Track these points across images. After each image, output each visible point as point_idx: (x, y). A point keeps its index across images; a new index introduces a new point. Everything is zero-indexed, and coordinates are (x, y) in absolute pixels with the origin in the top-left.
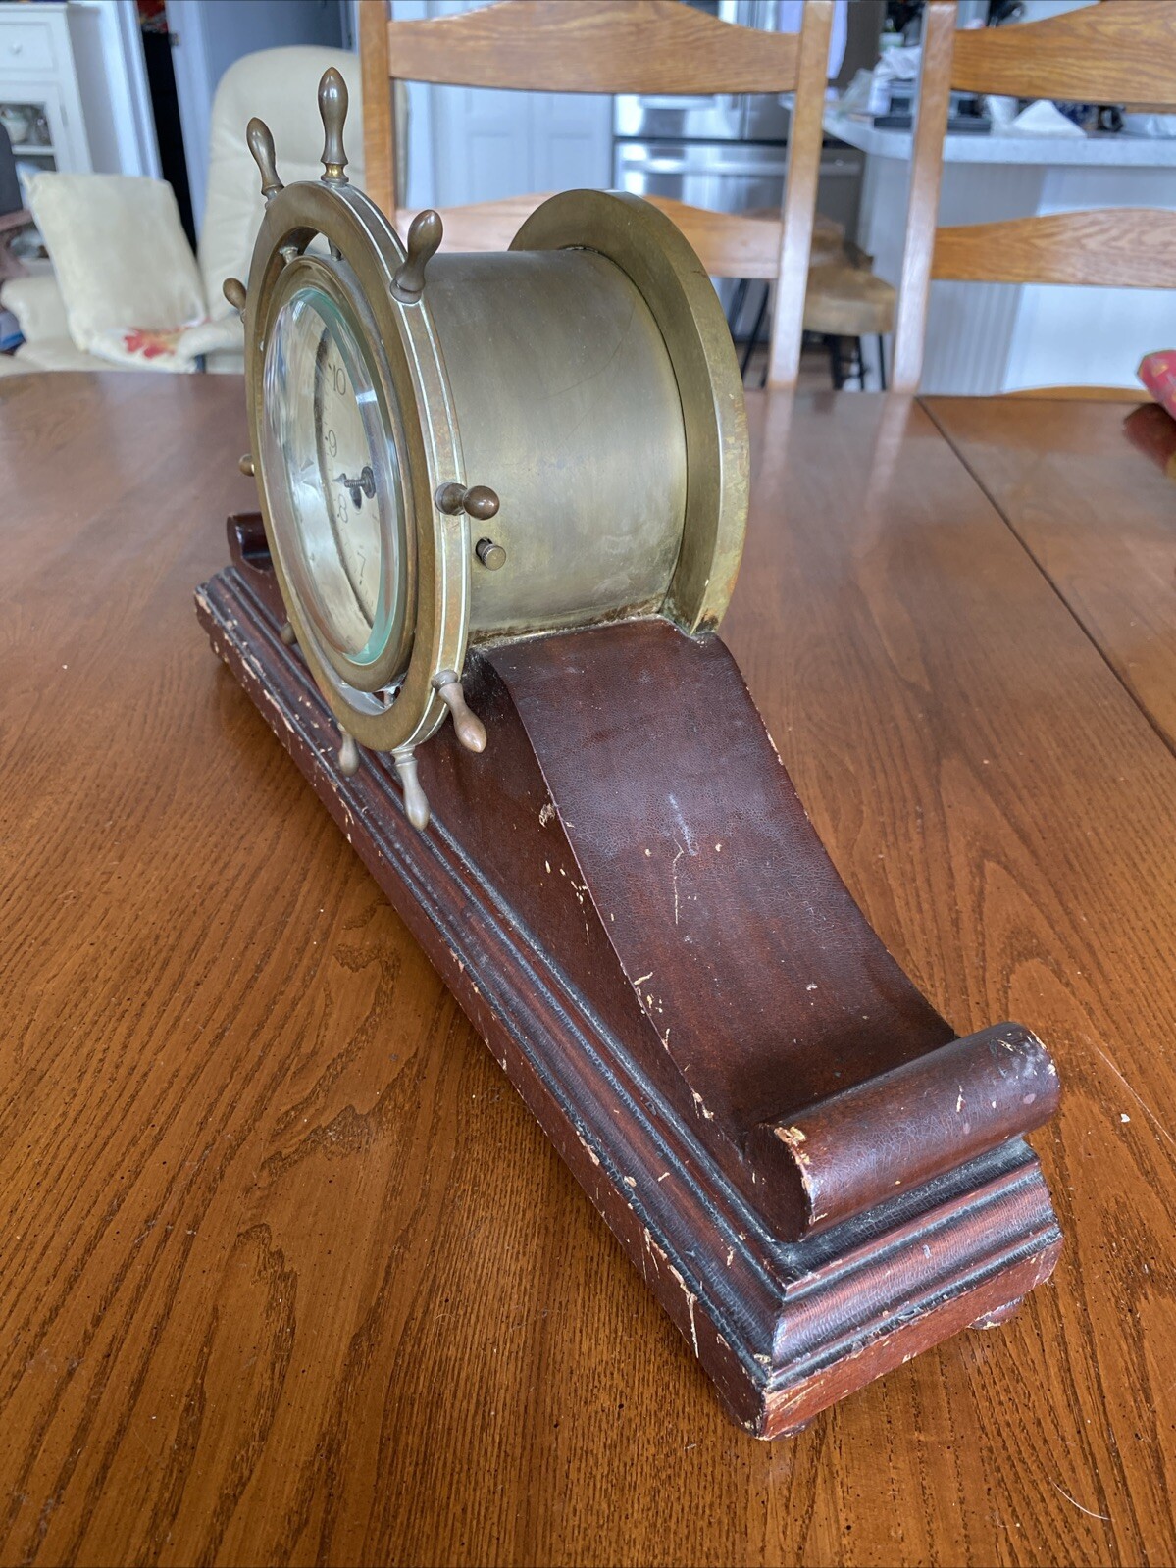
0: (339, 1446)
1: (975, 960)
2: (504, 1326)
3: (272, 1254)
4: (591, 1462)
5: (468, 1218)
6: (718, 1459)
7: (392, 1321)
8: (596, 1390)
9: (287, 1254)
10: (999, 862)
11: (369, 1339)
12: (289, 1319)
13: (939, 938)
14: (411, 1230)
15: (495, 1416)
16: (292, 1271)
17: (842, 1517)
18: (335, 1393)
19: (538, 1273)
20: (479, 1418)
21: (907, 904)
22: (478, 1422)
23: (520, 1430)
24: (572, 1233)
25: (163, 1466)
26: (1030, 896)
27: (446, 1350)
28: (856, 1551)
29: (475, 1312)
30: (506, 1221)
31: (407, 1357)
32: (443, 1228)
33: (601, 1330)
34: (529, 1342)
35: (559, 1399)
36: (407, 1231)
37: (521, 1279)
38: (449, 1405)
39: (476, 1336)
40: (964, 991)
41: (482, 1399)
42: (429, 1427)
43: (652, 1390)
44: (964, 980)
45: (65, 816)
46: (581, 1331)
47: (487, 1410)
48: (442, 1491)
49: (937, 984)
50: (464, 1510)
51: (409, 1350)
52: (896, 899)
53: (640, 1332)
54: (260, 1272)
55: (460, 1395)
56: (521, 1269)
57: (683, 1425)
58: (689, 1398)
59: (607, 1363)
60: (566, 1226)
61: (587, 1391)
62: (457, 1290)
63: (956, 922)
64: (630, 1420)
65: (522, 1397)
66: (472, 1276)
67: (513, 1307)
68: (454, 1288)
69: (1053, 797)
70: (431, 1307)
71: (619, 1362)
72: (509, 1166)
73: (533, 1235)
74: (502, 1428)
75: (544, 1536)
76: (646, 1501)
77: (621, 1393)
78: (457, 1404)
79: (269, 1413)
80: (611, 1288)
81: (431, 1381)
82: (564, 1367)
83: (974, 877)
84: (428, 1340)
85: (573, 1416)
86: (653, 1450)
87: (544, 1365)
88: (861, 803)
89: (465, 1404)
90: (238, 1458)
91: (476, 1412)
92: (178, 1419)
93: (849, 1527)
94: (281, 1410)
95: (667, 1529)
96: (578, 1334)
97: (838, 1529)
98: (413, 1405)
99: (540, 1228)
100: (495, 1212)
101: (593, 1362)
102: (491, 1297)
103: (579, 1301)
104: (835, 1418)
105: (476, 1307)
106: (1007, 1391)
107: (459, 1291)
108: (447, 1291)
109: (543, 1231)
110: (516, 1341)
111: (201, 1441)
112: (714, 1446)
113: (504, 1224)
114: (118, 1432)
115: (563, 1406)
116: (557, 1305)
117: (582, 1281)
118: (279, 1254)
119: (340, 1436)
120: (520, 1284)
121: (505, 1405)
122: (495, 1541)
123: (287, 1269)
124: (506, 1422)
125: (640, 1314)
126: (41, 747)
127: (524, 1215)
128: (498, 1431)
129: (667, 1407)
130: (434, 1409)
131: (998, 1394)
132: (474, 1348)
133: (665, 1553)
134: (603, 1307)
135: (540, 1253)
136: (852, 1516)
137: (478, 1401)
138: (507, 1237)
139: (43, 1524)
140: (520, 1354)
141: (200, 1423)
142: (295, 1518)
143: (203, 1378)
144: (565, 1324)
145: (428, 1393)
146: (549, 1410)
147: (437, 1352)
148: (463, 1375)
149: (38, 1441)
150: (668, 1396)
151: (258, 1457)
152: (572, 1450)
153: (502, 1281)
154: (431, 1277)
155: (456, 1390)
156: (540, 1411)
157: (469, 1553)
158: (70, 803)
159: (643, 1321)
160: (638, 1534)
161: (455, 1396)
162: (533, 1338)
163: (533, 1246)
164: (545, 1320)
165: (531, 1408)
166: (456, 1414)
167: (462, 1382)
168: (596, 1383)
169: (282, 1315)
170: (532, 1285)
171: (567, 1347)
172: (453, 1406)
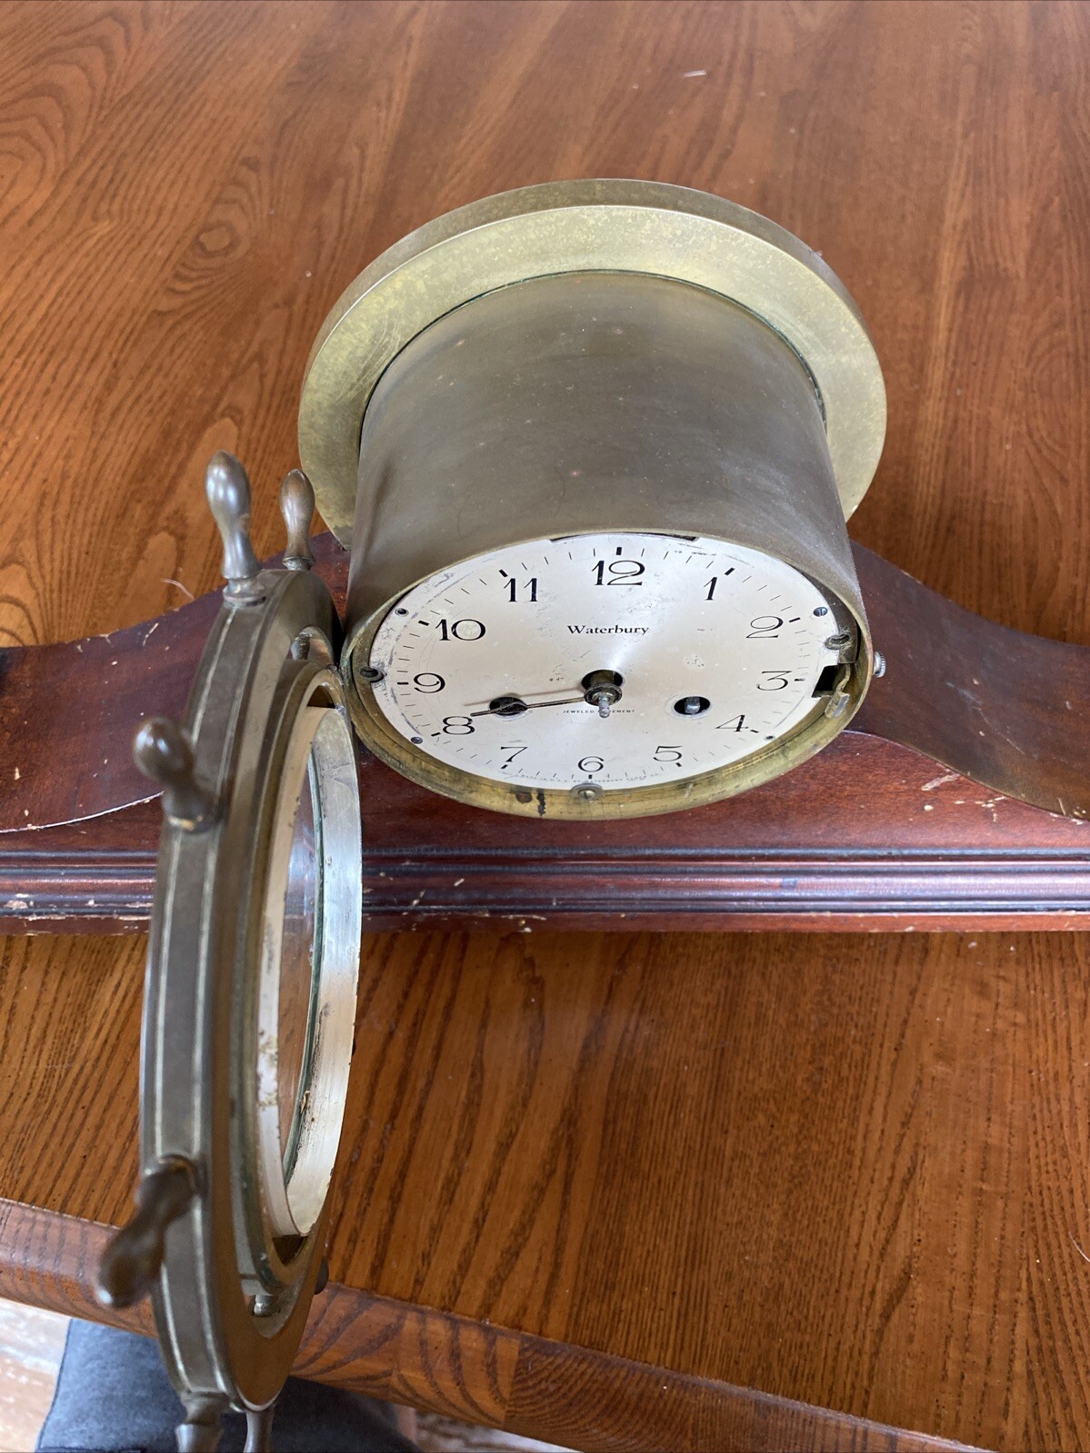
0: (576, 1121)
2: (693, 1049)
3: (525, 960)
4: (748, 1162)
6: (836, 1176)
7: (613, 1032)
8: (756, 1110)
9: (537, 963)
11: (596, 1042)
12: (539, 1016)
14: (627, 956)
15: (684, 1118)
16: (541, 976)
17: (916, 1232)
18: (573, 1080)
19: (720, 1009)
20: (672, 1116)
22: (672, 1121)
23: (700, 1131)
24: (749, 979)
25: (459, 1114)
27: (651, 1060)
28: (922, 1257)
29: (673, 1033)
31: (623, 1061)
33: (764, 1064)
34: (711, 1065)
35: (729, 1113)
37: (708, 1011)
38: (651, 1104)
39: (673, 1053)
41: (675, 1103)
42: (637, 1118)
43: (796, 1118)
46: (749, 1062)
47: (678, 1111)
48: (645, 1166)
50: (659, 1181)
51: (624, 1055)
53: (792, 1071)
54: (517, 974)
55: (659, 1097)
56: (709, 1003)
57: (815, 1147)
59: (766, 1091)
60: (745, 971)
61: (750, 1110)
64: (778, 1137)
65: (703, 1107)
66: (671, 1003)
67: (701, 1034)
68: (658, 1010)
71: (774, 1091)
73: (719, 975)
74: (688, 1127)
75: (712, 1209)
76: (783, 1197)
77: (774, 1116)
78: (657, 1104)
79: (528, 1088)
80: (774, 1031)
81: (639, 1083)
82: (735, 1089)
84: (638, 1050)
85: (738, 1127)
86: (791, 1162)
87: (720, 1084)
88: (1060, 558)
89: (663, 1104)
90: (509, 1118)
91: (670, 1113)
92: (466, 1082)
93: (919, 1241)
94: (536, 1087)
95: (795, 1219)
96: (746, 1065)
97: (912, 1240)
98: (626, 1100)
99: (724, 970)
101: (756, 1089)
102: (685, 1023)
103: (750, 1038)
104: (924, 1161)
105: (674, 1028)
106: (1055, 1163)
107: (662, 1014)
109: (727, 974)
110: (701, 1061)
111: (483, 1101)
112: (835, 1167)
114: (428, 1084)
115: (731, 1119)
116: (733, 1039)
117: (753, 1021)
118: (531, 960)
119: (577, 1113)
120: (707, 1016)
121: (691, 1111)
122: (678, 1207)
123: (537, 974)
124: (691, 1124)
125: (794, 1057)
128: (685, 1129)
129: (804, 1132)
130: (641, 1105)
131: (1047, 1164)
132: (671, 1063)
133: (792, 1234)
134: (767, 1045)
135: (723, 993)
136: (923, 1233)
137: (672, 1105)
139: (385, 1142)
140: (704, 1073)
141: (482, 1087)
142: (548, 1167)
143: (481, 1054)
144: (738, 1054)
145: (638, 1092)
146: (722, 1119)
147: (644, 1061)
148: (662, 1083)
151: (522, 1119)
152: (735, 1152)
153: (694, 1011)
155: (657, 1094)
156: (716, 1118)
157: (661, 1211)
160: (775, 1219)
161: (656, 1098)
162: (714, 1062)
163: (718, 985)
164: (723, 1049)
165: (709, 1116)
166: (656, 1111)
167: (661, 1088)
168: (757, 1105)
169: (535, 1012)
170: (716, 1018)
171: (737, 1074)
172: (654, 1105)
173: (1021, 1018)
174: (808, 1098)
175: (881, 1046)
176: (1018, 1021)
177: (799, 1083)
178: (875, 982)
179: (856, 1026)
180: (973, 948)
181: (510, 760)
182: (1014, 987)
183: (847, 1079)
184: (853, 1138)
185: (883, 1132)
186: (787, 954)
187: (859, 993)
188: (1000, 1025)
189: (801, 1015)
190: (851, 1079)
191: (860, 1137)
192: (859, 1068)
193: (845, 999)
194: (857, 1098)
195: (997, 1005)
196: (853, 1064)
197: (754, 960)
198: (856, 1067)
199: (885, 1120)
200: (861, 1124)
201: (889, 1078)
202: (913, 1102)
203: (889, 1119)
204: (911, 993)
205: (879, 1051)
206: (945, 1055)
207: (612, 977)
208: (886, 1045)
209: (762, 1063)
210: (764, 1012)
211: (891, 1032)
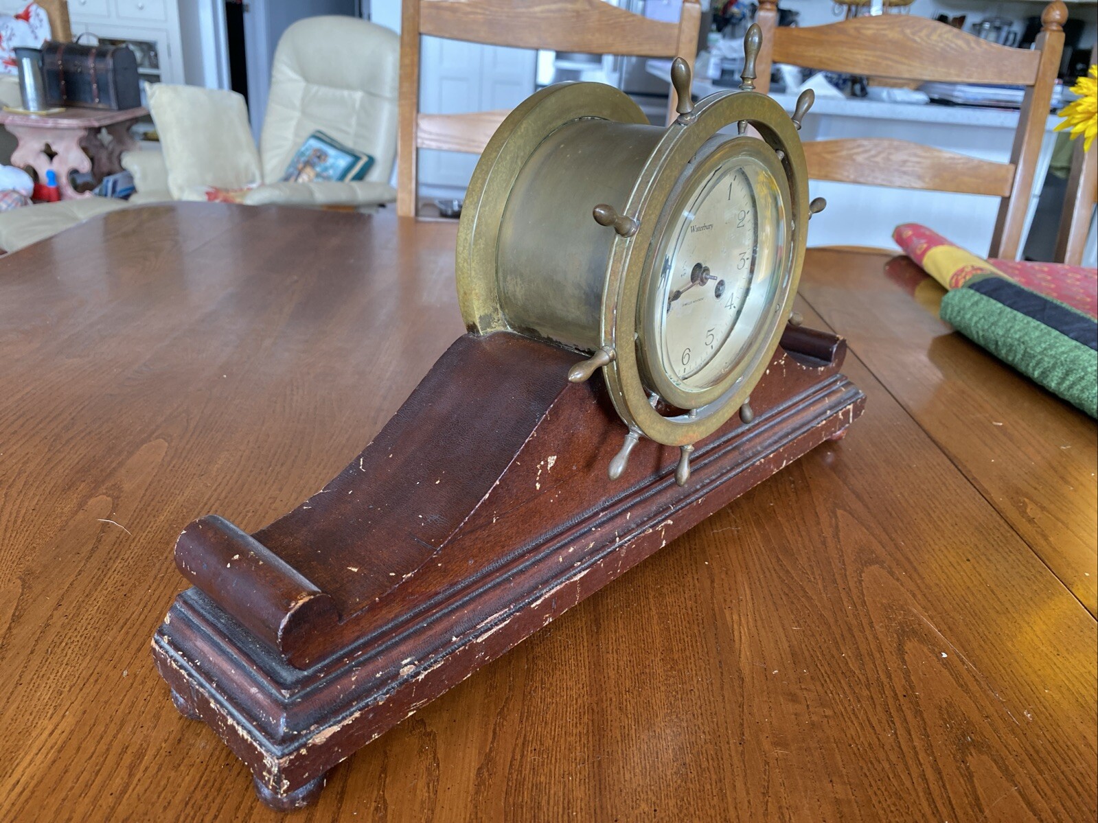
1: (839, 564)
2: (574, 764)
3: (417, 722)
5: (541, 703)
7: (502, 760)
8: (638, 802)
9: (427, 721)
10: (845, 510)
11: (488, 771)
12: (434, 759)
13: (814, 551)
14: (506, 709)
15: (576, 815)
16: (432, 731)
18: (471, 801)
19: (591, 734)
20: (566, 816)
21: (792, 532)
24: (609, 712)
26: (867, 529)
27: (539, 777)
29: (554, 756)
30: (566, 705)
31: (514, 781)
32: (526, 708)
33: (636, 767)
34: (591, 775)
35: (616, 806)
36: (503, 709)
37: (580, 738)
38: (545, 809)
39: (557, 769)
40: (835, 581)
41: (566, 805)
43: (674, 801)
44: (834, 575)
45: (239, 464)
46: (623, 768)
47: (570, 811)
49: (818, 577)
51: (515, 777)
52: (785, 529)
53: (661, 769)
54: (411, 732)
55: (552, 803)
56: (580, 732)
58: (697, 806)
59: (643, 786)
60: (604, 707)
61: (632, 802)
62: (541, 744)
63: (824, 543)
64: (662, 819)
65: (592, 805)
66: (548, 735)
67: (578, 754)
68: (539, 742)
69: (874, 475)
70: (525, 752)
71: (650, 786)
73: (585, 713)
77: (654, 803)
78: (551, 809)
79: (430, 812)
80: (638, 744)
81: (532, 795)
82: (616, 788)
83: (831, 518)
84: (526, 771)
85: (626, 816)
87: (602, 786)
89: (556, 808)
91: (563, 813)
92: (371, 815)
94: (438, 810)
96: (621, 769)
98: (522, 808)
99: (588, 709)
100: (558, 700)
101: (634, 785)
102: (563, 748)
103: (620, 751)
104: (790, 818)
105: (554, 753)
106: (895, 804)
107: (542, 744)
108: (534, 744)
109: (590, 711)
110: (583, 773)
113: (565, 707)
115: (618, 810)
116: (606, 753)
117: (619, 739)
120: (580, 741)
121: (581, 809)
123: (428, 730)
125: (659, 759)
126: (216, 422)
127: (577, 701)
129: (684, 811)
130: (536, 811)
131: (889, 806)
132: (557, 776)
134: (635, 754)
135: (590, 724)
137: (563, 807)
138: (568, 714)
140: (587, 780)
141: (386, 816)
143: (383, 792)
144: (613, 763)
145: (531, 801)
146: (610, 811)
147: (533, 779)
148: (552, 792)
150: (684, 805)
153: (568, 739)
154: (522, 737)
155: (549, 801)
156: (605, 811)
158: (241, 456)
159: (662, 763)
161: (549, 804)
162: (594, 772)
163: (585, 719)
164: (599, 762)
165: (598, 811)
166: (551, 814)
167: (552, 796)
168: (638, 797)
169: (429, 756)
170: (588, 741)
171: (616, 776)
172: (548, 810)
173: (829, 712)
174: (680, 786)
175: (728, 743)
176: (827, 714)
177: (669, 777)
178: (710, 702)
179: (704, 732)
180: (776, 673)
182: (816, 693)
183: (708, 768)
184: (726, 810)
185: (749, 802)
186: (635, 693)
187: (699, 711)
188: (814, 718)
189: (658, 731)
190: (711, 768)
191: (731, 808)
192: (715, 760)
193: (690, 716)
194: (721, 781)
195: (808, 706)
196: (710, 757)
197: (611, 700)
198: (712, 759)
199: (748, 794)
200: (730, 799)
201: (742, 764)
202: (766, 778)
203: (750, 792)
204: (740, 707)
205: (727, 746)
206: (780, 743)
207: (495, 725)
208: (731, 742)
209: (634, 767)
210: (627, 732)
211: (732, 732)
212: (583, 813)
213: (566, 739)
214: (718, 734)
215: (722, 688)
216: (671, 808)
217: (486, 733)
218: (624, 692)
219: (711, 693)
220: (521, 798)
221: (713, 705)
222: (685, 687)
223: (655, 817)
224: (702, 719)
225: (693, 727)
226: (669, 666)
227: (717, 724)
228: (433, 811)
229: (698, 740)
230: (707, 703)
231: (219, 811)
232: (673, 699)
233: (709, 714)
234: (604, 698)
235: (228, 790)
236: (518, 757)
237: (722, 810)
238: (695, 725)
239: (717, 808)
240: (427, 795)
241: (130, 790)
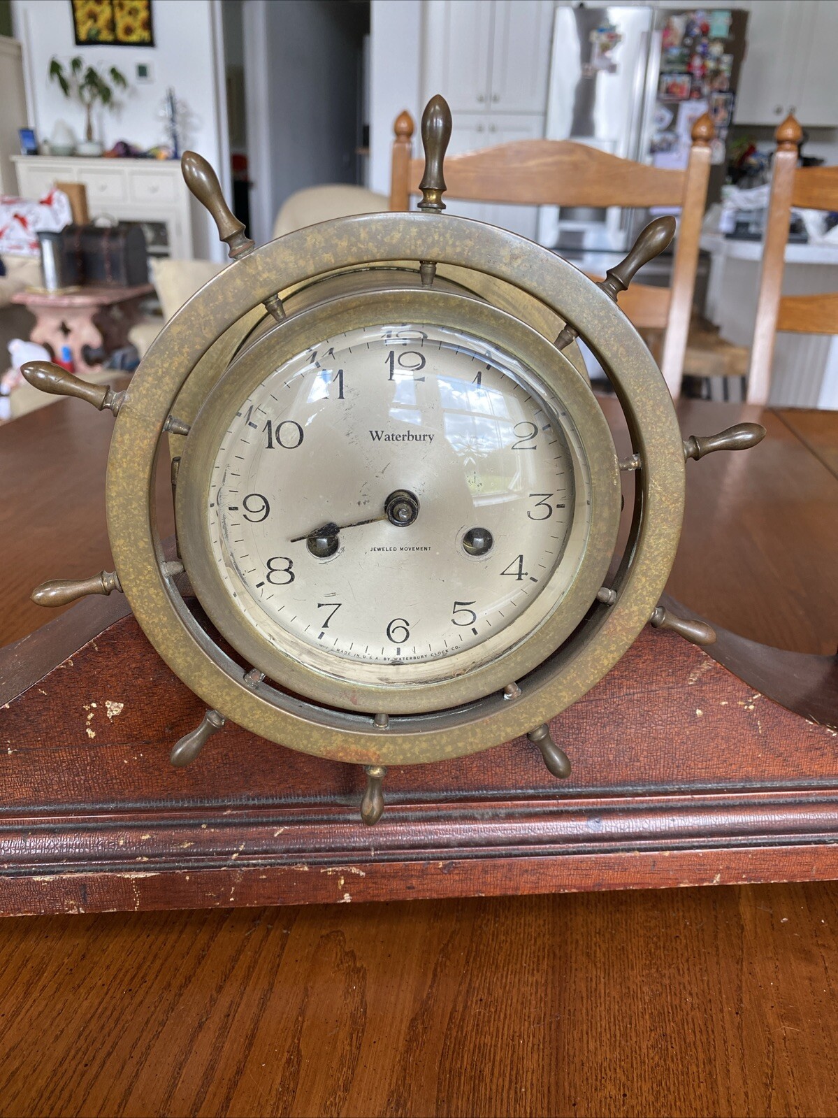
0: (405, 1103)
2: (526, 1023)
3: (347, 954)
5: (493, 940)
7: (440, 1011)
8: (603, 1080)
9: (358, 954)
11: (423, 1023)
12: (362, 1002)
14: (450, 945)
15: (525, 1092)
16: (362, 966)
18: (400, 1061)
19: (550, 986)
20: (513, 1092)
22: (512, 1094)
23: (545, 1105)
24: (574, 958)
25: (272, 1103)
27: (483, 1037)
29: (503, 1011)
30: (522, 945)
31: (453, 1040)
32: (474, 945)
33: (603, 1034)
34: (547, 1038)
35: (575, 1085)
36: (447, 945)
37: (537, 989)
38: (488, 1080)
39: (506, 1029)
41: (514, 1078)
42: (474, 1095)
43: (649, 1085)
46: (587, 1033)
47: (518, 1087)
51: (454, 1034)
53: (634, 1040)
54: (338, 965)
55: (496, 1073)
56: (537, 982)
58: (679, 1094)
59: (610, 1060)
60: (569, 952)
61: (596, 1080)
62: (488, 993)
64: (633, 1107)
65: (546, 1081)
66: (499, 983)
67: (532, 1010)
68: (486, 991)
70: (469, 1003)
71: (620, 1060)
72: (521, 905)
74: (531, 1102)
77: (624, 1085)
78: (495, 1081)
79: (350, 1071)
80: (608, 1003)
81: (473, 1060)
82: (577, 1060)
84: (469, 1028)
85: (587, 1099)
87: (560, 1056)
89: (501, 1080)
90: (328, 1103)
91: (510, 1088)
92: (281, 1068)
94: (359, 1070)
96: (585, 1036)
98: (460, 1077)
99: (548, 952)
100: (513, 937)
101: (599, 1059)
102: (515, 1000)
103: (584, 1011)
105: (504, 1006)
107: (490, 994)
108: (481, 993)
109: (551, 955)
110: (537, 1036)
111: (299, 1087)
113: (520, 947)
114: (237, 1073)
115: (578, 1090)
116: (567, 1012)
117: (584, 995)
118: (352, 955)
119: (405, 1094)
120: (536, 993)
121: (532, 1084)
123: (358, 965)
124: (534, 1098)
125: (633, 1026)
127: (535, 942)
128: (528, 1104)
130: (477, 1082)
132: (505, 1038)
134: (603, 1016)
135: (550, 971)
137: (510, 1079)
138: (524, 957)
140: (541, 1046)
141: (299, 1072)
143: (299, 1040)
144: (574, 1026)
145: (472, 1069)
146: (567, 1091)
147: (476, 1038)
148: (498, 1058)
149: (178, 1073)
150: (662, 1091)
151: (344, 1104)
153: (522, 990)
154: (467, 982)
155: (493, 1069)
156: (561, 1090)
159: (636, 1031)
161: (492, 1074)
162: (550, 1035)
163: (544, 965)
164: (558, 1022)
165: (553, 1089)
166: (494, 1087)
167: (497, 1063)
168: (603, 1075)
169: (356, 999)
170: (546, 995)
171: (577, 1045)
172: (491, 1081)
174: (657, 1065)
175: (722, 1011)
177: (644, 1050)
178: (699, 955)
179: (691, 994)
180: (785, 922)
181: (325, 625)
183: (694, 1044)
184: (716, 1103)
185: (746, 1094)
186: (607, 936)
187: (686, 964)
189: (633, 987)
190: (698, 1043)
191: (723, 1102)
192: (704, 1032)
193: (673, 971)
194: (710, 1062)
195: (826, 968)
196: (697, 1030)
197: (577, 942)
198: (701, 1032)
199: (745, 1083)
200: (721, 1089)
201: (738, 1041)
202: (769, 1063)
203: (749, 1082)
204: (737, 963)
205: (720, 1016)
206: (789, 1016)
207: (436, 964)
208: (725, 1010)
209: (601, 1033)
210: (594, 985)
211: (727, 998)
212: (534, 1091)
213: (519, 989)
214: (709, 997)
215: (716, 936)
216: (645, 1094)
217: (425, 974)
218: (593, 934)
219: (702, 942)
220: (459, 1062)
221: (703, 958)
222: (669, 932)
223: (624, 1105)
224: (689, 975)
225: (677, 986)
226: (650, 904)
227: (708, 985)
228: (353, 1070)
229: (683, 1004)
230: (697, 956)
231: (113, 1047)
232: (652, 946)
233: (698, 969)
234: (569, 940)
235: (126, 1022)
236: (460, 1008)
237: (710, 1102)
238: (680, 984)
239: (704, 1099)
240: (348, 1048)
241: (24, 1011)
